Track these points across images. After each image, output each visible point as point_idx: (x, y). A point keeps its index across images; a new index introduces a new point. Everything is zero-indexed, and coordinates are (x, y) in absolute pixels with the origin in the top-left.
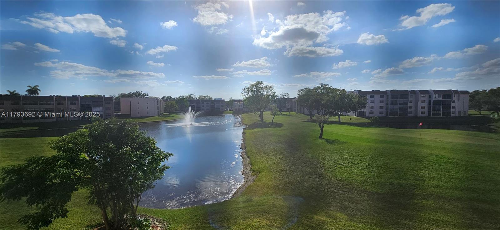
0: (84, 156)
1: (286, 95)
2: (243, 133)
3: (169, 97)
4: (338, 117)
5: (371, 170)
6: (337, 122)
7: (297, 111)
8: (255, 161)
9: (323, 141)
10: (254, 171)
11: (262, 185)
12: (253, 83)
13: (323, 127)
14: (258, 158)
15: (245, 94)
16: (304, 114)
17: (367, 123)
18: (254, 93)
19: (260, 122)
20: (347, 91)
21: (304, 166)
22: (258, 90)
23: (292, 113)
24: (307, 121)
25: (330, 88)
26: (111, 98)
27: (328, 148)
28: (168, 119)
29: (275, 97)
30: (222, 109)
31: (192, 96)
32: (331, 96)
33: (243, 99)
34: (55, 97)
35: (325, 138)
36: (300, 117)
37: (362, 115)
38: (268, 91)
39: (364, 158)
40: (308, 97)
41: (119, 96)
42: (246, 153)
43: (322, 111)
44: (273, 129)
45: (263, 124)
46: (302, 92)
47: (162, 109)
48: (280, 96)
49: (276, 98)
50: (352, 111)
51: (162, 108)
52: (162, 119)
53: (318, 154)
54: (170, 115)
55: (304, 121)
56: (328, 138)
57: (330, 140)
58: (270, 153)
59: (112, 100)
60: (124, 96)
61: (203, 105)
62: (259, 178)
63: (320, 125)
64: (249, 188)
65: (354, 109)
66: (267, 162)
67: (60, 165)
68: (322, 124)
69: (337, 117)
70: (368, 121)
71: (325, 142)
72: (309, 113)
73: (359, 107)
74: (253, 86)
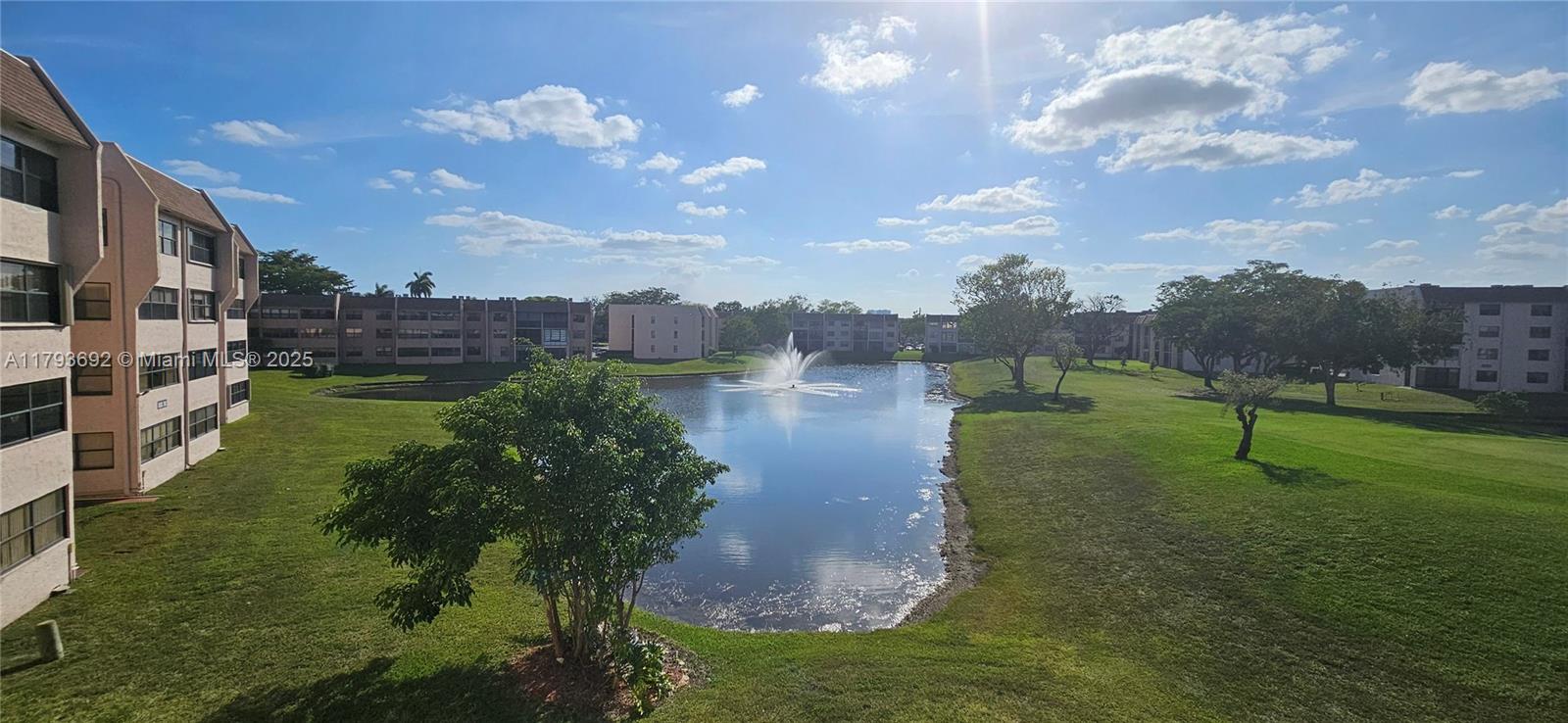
0: (512, 452)
1: (1110, 303)
2: (954, 423)
3: (735, 303)
4: (1323, 385)
5: (1464, 599)
6: (1323, 404)
7: (1152, 358)
8: (986, 516)
9: (1251, 468)
10: (980, 548)
11: (1004, 598)
12: (995, 262)
13: (1252, 422)
14: (999, 507)
15: (966, 297)
16: (1180, 368)
17: (1461, 414)
18: (997, 294)
19: (1011, 391)
20: (1370, 287)
21: (1167, 551)
22: (1008, 285)
23: (1132, 364)
24: (1192, 395)
25: (1292, 278)
26: (586, 306)
27: (1271, 499)
28: (730, 368)
29: (1071, 306)
30: (890, 345)
31: (798, 301)
32: (1298, 307)
33: (958, 314)
34: (462, 302)
35: (1260, 460)
36: (1161, 378)
37: (1439, 382)
38: (1045, 289)
39: (1431, 551)
40: (1200, 310)
41: (607, 301)
42: (957, 488)
43: (1253, 361)
44: (1059, 416)
45: (1022, 399)
46: (1173, 290)
47: (714, 341)
48: (1088, 306)
49: (1073, 312)
50: (1387, 367)
51: (714, 336)
52: (713, 368)
53: (1225, 516)
54: (736, 358)
55: (1178, 393)
56: (1273, 461)
57: (1281, 468)
58: (1043, 497)
59: (590, 313)
60: (617, 299)
61: (831, 329)
62: (997, 573)
63: (1239, 411)
64: (958, 601)
65: (1399, 358)
66: (1030, 524)
67: (458, 468)
68: (1248, 409)
69: (1321, 387)
70: (1468, 408)
71: (1258, 474)
72: (1200, 369)
73: (1423, 353)
74: (992, 270)
